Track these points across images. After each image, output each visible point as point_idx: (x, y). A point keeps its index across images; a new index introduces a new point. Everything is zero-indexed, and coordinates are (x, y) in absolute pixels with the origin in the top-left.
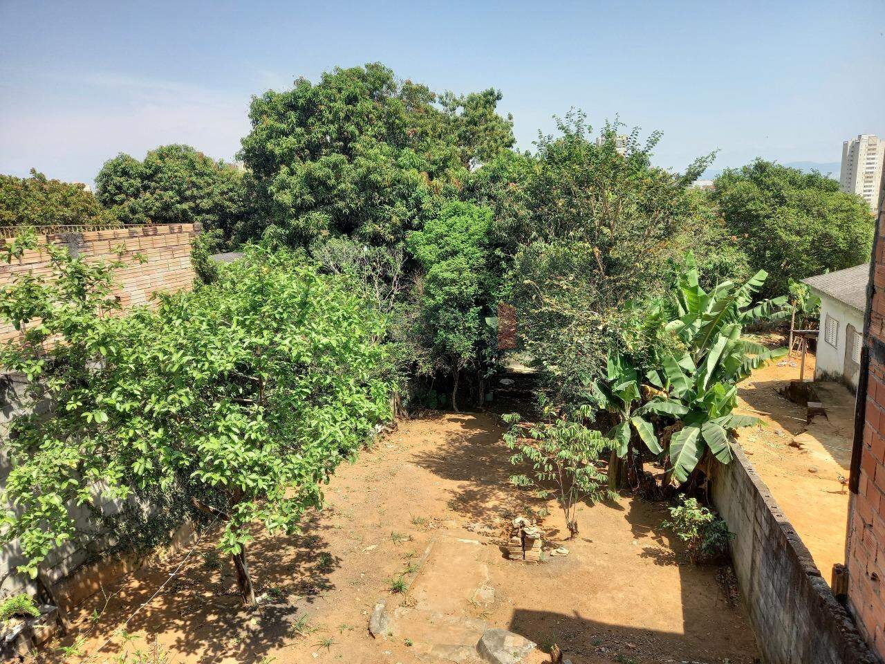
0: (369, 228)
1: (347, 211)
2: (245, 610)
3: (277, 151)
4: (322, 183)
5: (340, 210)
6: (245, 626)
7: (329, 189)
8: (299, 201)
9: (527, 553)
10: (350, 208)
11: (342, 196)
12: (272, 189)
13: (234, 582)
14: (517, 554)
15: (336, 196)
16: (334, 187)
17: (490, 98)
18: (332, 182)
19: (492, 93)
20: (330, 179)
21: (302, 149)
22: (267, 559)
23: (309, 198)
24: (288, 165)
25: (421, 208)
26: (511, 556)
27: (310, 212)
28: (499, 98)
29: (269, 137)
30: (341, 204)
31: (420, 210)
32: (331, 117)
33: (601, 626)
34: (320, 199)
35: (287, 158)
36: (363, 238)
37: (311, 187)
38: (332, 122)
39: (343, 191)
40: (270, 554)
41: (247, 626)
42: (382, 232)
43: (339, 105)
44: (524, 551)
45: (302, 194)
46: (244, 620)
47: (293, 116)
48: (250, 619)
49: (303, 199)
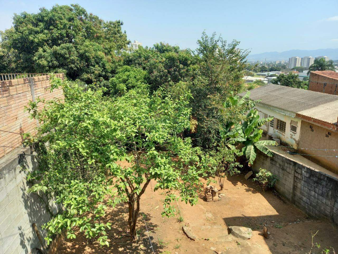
0: (85, 76)
1: (76, 69)
2: (134, 242)
3: (36, 40)
4: (62, 56)
5: (72, 68)
6: (139, 249)
7: (66, 59)
8: (50, 64)
9: (214, 198)
10: (77, 67)
11: (73, 62)
12: (35, 58)
13: (114, 233)
14: (210, 199)
15: (69, 62)
16: (68, 58)
17: (119, 24)
18: (68, 56)
19: (119, 22)
20: (66, 54)
21: (48, 40)
22: (117, 221)
23: (56, 63)
24: (42, 47)
25: (105, 68)
26: (208, 200)
27: (57, 69)
28: (122, 24)
29: (30, 34)
30: (73, 66)
31: (105, 69)
32: (62, 27)
33: (254, 217)
34: (61, 63)
35: (40, 44)
36: (82, 80)
37: (56, 58)
38: (63, 29)
39: (73, 60)
40: (117, 218)
41: (140, 248)
42: (91, 78)
43: (65, 21)
44: (213, 197)
45: (52, 61)
46: (138, 247)
47: (42, 25)
48: (139, 246)
49: (53, 63)
